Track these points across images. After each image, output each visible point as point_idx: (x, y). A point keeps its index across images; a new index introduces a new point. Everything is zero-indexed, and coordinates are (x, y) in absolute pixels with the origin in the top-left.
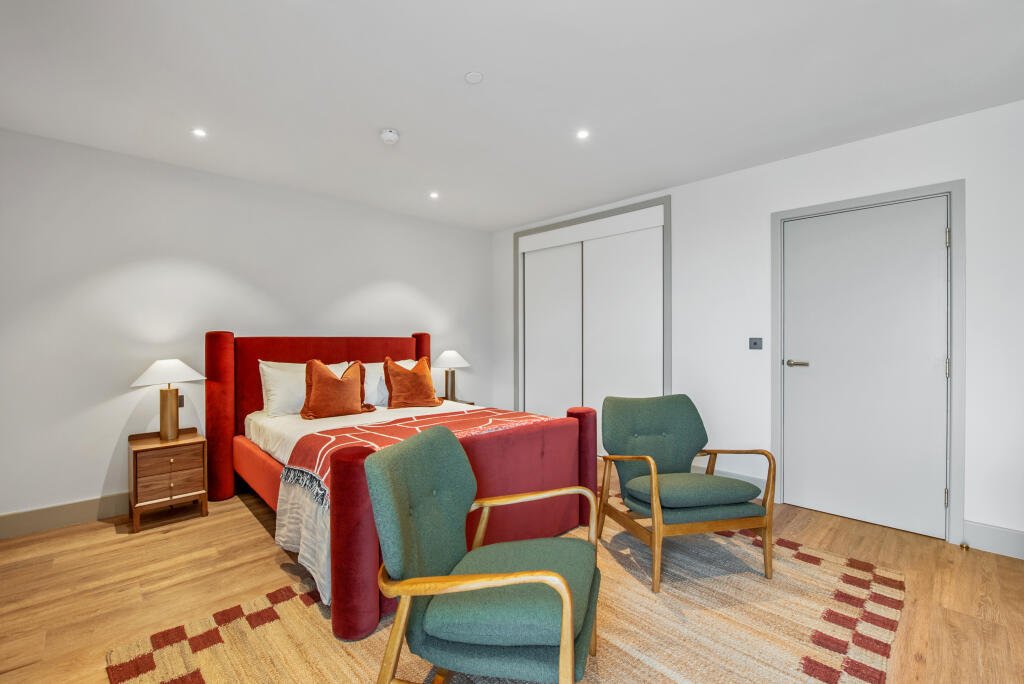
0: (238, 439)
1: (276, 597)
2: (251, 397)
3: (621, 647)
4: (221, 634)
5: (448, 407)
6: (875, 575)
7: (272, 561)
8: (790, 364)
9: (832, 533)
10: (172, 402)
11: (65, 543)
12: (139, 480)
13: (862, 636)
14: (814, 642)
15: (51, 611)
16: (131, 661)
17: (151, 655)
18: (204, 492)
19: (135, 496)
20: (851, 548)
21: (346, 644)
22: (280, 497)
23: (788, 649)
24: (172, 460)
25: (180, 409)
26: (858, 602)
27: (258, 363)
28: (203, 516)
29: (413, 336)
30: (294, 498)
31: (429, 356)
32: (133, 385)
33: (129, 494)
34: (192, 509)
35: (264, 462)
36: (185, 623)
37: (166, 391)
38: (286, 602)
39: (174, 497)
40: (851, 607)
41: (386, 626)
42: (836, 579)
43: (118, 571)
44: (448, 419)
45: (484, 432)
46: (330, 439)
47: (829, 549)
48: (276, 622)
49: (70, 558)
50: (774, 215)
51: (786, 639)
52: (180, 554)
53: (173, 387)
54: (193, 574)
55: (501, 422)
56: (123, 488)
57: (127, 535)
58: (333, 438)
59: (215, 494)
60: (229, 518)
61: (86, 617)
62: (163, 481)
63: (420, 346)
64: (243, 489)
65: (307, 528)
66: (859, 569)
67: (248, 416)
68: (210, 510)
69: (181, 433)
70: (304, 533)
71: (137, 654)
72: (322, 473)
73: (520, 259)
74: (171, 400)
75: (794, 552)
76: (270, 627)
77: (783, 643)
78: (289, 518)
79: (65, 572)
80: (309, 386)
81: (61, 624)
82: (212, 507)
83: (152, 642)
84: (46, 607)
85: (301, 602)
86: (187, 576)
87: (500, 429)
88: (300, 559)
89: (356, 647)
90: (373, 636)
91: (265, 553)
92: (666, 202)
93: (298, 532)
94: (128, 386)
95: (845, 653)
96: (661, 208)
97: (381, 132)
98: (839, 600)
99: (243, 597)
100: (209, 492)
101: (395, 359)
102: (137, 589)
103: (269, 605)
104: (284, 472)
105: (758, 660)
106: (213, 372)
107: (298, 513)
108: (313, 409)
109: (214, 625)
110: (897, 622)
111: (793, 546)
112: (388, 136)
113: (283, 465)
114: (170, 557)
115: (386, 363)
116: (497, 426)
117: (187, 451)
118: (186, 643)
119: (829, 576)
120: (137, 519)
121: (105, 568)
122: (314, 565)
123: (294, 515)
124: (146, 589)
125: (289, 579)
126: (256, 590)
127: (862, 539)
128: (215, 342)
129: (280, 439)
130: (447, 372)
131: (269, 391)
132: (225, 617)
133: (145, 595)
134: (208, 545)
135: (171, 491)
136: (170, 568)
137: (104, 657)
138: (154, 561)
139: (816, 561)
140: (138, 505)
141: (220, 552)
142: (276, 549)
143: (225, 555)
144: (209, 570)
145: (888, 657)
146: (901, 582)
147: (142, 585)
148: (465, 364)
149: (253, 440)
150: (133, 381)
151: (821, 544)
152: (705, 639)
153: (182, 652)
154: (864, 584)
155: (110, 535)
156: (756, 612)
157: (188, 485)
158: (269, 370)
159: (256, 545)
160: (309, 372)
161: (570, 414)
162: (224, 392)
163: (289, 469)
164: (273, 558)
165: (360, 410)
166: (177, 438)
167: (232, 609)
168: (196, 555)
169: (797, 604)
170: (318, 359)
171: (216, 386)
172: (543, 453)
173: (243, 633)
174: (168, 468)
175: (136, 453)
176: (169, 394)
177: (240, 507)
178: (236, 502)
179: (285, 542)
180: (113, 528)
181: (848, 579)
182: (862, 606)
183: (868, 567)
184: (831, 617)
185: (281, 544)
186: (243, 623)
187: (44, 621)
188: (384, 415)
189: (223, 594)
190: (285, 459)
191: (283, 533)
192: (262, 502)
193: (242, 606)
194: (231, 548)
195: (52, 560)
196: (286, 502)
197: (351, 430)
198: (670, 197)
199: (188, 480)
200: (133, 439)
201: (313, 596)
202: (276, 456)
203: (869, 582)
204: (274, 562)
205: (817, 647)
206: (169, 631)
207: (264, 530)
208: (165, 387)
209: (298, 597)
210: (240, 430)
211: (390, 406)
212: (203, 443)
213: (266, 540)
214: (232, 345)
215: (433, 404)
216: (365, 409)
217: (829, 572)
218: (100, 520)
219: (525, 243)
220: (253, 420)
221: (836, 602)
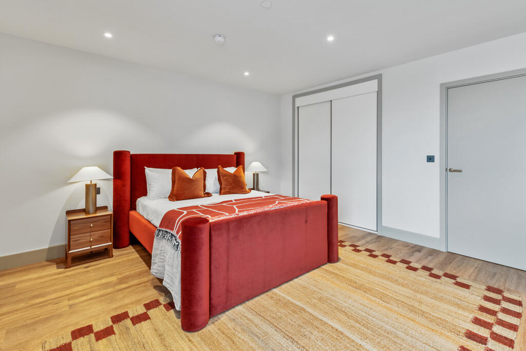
0: (132, 213)
1: (149, 306)
2: (140, 188)
3: (350, 337)
4: (115, 329)
5: (254, 194)
6: (503, 297)
7: (149, 284)
8: (450, 170)
9: (477, 270)
10: (92, 191)
11: (24, 275)
12: (71, 237)
13: (496, 334)
14: (466, 337)
15: (11, 318)
16: (57, 348)
17: (70, 343)
18: (111, 243)
19: (69, 246)
20: (488, 279)
21: (188, 334)
22: (154, 246)
23: (450, 341)
24: (92, 225)
25: (97, 195)
26: (493, 313)
27: (145, 169)
28: (109, 257)
29: (235, 154)
30: (162, 247)
31: (244, 165)
32: (69, 181)
33: (66, 245)
34: (104, 253)
35: (146, 226)
36: (93, 322)
37: (89, 185)
38: (155, 309)
39: (93, 247)
40: (489, 316)
41: (213, 323)
42: (480, 298)
43: (55, 291)
44: (254, 201)
45: (273, 209)
46: (183, 213)
47: (475, 280)
48: (148, 321)
49: (27, 284)
50: (442, 85)
51: (450, 334)
52: (95, 280)
53: (93, 183)
54: (101, 293)
55: (283, 203)
56: (62, 241)
57: (63, 270)
58: (185, 212)
59: (118, 244)
60: (125, 259)
61: (32, 320)
62: (86, 237)
63: (238, 159)
64: (134, 241)
65: (168, 265)
66: (494, 292)
67: (138, 199)
68: (114, 254)
69: (97, 209)
70: (167, 267)
71: (62, 343)
72: (177, 233)
73: (295, 110)
74: (92, 190)
75: (454, 281)
76: (144, 324)
77: (448, 337)
78: (159, 258)
79: (22, 293)
80: (174, 182)
81: (16, 326)
82: (116, 252)
83: (72, 335)
84: (8, 315)
85: (164, 309)
86: (97, 294)
87: (282, 207)
88: (164, 283)
89: (195, 336)
90: (205, 329)
91: (145, 279)
92: (379, 78)
93: (164, 267)
94: (66, 182)
95: (486, 344)
96: (376, 81)
97: (214, 37)
98: (481, 311)
99: (129, 306)
100: (114, 244)
101: (223, 167)
102: (66, 303)
103: (145, 311)
104: (157, 232)
105: (432, 347)
106: (118, 174)
107: (163, 256)
108: (175, 196)
109: (111, 323)
110: (518, 326)
111: (453, 277)
112: (218, 39)
113: (157, 227)
114: (88, 282)
115: (219, 169)
116: (280, 205)
117: (100, 220)
118: (92, 335)
119: (475, 297)
120: (69, 260)
121: (48, 290)
122: (172, 286)
123: (162, 257)
124: (71, 302)
125: (158, 295)
126: (137, 302)
127: (495, 274)
128: (119, 156)
129: (155, 212)
130: (254, 174)
131: (150, 185)
132: (117, 319)
133: (71, 306)
134: (112, 275)
135: (91, 243)
136: (87, 289)
137: (41, 346)
138: (78, 285)
139: (467, 287)
140: (70, 252)
141: (118, 279)
142: (151, 277)
143: (121, 281)
144: (111, 290)
145: (513, 348)
146: (519, 301)
147: (69, 300)
148: (265, 170)
149: (140, 213)
150: (70, 179)
151: (470, 276)
152: (400, 333)
153: (90, 341)
154: (497, 302)
155: (53, 269)
156: (431, 317)
157: (101, 239)
158: (151, 173)
159: (140, 274)
160: (173, 174)
161: (322, 199)
162: (124, 186)
163: (159, 230)
164: (150, 282)
165: (203, 195)
166: (95, 212)
167: (122, 314)
168: (104, 281)
169: (456, 313)
170: (179, 167)
171: (119, 182)
172: (306, 221)
173: (128, 328)
174: (89, 230)
175: (70, 221)
176: (91, 187)
177: (132, 253)
178: (131, 249)
179: (156, 273)
180: (55, 266)
181: (487, 299)
182: (496, 315)
183: (499, 292)
184: (477, 321)
185: (154, 274)
186: (128, 322)
187: (5, 324)
188: (217, 199)
189: (118, 304)
190: (157, 224)
191: (155, 268)
192: (145, 249)
193: (129, 312)
194: (125, 277)
195: (15, 286)
196: (157, 249)
197: (196, 207)
198: (381, 75)
199: (101, 237)
200: (69, 213)
201: (171, 305)
202: (152, 222)
203: (500, 300)
204: (150, 285)
205: (469, 340)
206: (83, 328)
207: (146, 265)
208: (89, 183)
209: (162, 306)
210: (133, 207)
211: (220, 193)
212: (111, 215)
213: (146, 271)
214: (129, 159)
215: (246, 192)
216: (206, 195)
217: (476, 293)
218: (47, 261)
219: (299, 102)
220: (141, 202)
221: (480, 312)
